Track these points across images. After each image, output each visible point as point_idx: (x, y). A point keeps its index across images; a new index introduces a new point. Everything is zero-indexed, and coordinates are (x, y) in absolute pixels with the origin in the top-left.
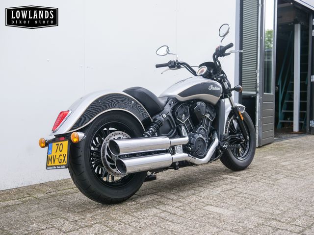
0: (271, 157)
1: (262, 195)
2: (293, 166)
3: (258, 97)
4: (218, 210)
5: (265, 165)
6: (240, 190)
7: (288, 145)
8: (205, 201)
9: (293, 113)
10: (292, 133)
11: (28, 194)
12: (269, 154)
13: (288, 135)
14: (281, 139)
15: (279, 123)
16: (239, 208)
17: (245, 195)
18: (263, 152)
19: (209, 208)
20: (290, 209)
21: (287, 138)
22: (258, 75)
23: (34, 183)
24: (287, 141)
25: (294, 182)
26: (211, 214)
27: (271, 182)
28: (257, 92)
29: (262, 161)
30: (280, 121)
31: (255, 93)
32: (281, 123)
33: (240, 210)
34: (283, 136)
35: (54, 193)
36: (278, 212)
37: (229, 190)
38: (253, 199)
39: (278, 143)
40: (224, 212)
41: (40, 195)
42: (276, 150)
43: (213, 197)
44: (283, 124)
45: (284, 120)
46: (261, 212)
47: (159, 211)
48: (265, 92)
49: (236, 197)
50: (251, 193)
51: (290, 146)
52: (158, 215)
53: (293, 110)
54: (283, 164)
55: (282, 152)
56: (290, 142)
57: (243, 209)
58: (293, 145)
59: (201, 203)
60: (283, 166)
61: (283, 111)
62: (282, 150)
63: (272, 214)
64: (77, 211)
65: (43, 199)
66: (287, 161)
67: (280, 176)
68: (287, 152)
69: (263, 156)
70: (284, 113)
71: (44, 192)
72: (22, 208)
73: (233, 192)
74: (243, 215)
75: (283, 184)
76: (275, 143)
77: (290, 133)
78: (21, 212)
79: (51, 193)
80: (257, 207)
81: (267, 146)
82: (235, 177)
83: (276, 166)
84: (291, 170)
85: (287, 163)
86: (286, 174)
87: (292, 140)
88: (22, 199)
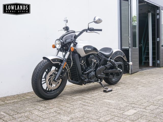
0: (137, 78)
1: (130, 94)
2: (146, 82)
3: (130, 50)
4: (109, 101)
5: (133, 82)
6: (120, 93)
7: (146, 72)
8: (104, 97)
9: (149, 57)
10: (149, 67)
11: (23, 97)
12: (136, 77)
13: (147, 68)
14: (142, 70)
15: (143, 62)
16: (119, 100)
17: (122, 95)
18: (133, 76)
19: (105, 100)
20: (141, 99)
21: (145, 69)
22: (130, 39)
23: (25, 92)
24: (146, 71)
25: (146, 88)
26: (105, 103)
27: (135, 89)
28: (129, 47)
29: (132, 80)
30: (143, 61)
31: (128, 48)
32: (144, 62)
33: (119, 101)
34: (144, 69)
35: (34, 96)
36: (136, 101)
37: (114, 93)
38: (125, 96)
39: (141, 72)
40: (112, 102)
41: (28, 97)
42: (139, 75)
43: (107, 96)
44: (145, 63)
45: (145, 60)
46: (128, 101)
47: (82, 102)
48: (133, 47)
49: (117, 96)
50: (125, 94)
51: (147, 73)
52: (82, 104)
53: (149, 55)
54: (142, 81)
55: (142, 76)
56: (147, 71)
57: (120, 100)
58: (148, 72)
59: (101, 99)
60: (142, 82)
61: (144, 56)
62: (143, 75)
63: (133, 102)
64: (46, 103)
65: (30, 99)
66: (144, 80)
67: (139, 86)
68: (145, 75)
69: (133, 78)
70: (145, 57)
71: (30, 96)
72: (21, 103)
73: (116, 93)
74: (120, 102)
75: (140, 89)
76: (139, 72)
77: (148, 67)
78: (21, 104)
79: (33, 96)
80: (127, 99)
81: (135, 74)
82: (118, 87)
83: (138, 82)
84: (145, 83)
85: (144, 81)
86: (142, 85)
87: (148, 70)
88: (20, 99)
